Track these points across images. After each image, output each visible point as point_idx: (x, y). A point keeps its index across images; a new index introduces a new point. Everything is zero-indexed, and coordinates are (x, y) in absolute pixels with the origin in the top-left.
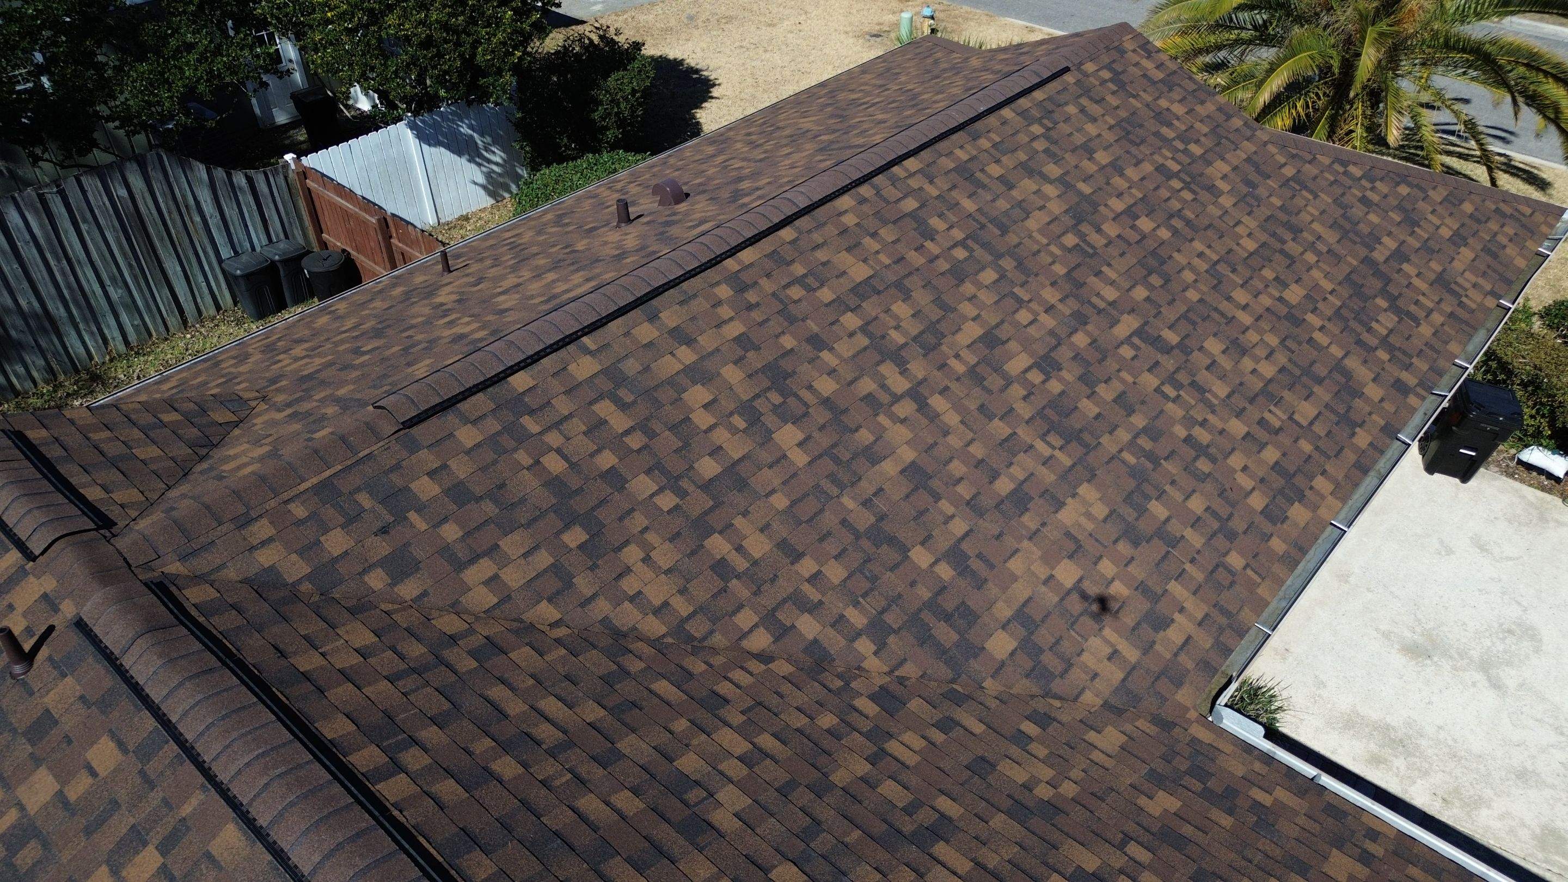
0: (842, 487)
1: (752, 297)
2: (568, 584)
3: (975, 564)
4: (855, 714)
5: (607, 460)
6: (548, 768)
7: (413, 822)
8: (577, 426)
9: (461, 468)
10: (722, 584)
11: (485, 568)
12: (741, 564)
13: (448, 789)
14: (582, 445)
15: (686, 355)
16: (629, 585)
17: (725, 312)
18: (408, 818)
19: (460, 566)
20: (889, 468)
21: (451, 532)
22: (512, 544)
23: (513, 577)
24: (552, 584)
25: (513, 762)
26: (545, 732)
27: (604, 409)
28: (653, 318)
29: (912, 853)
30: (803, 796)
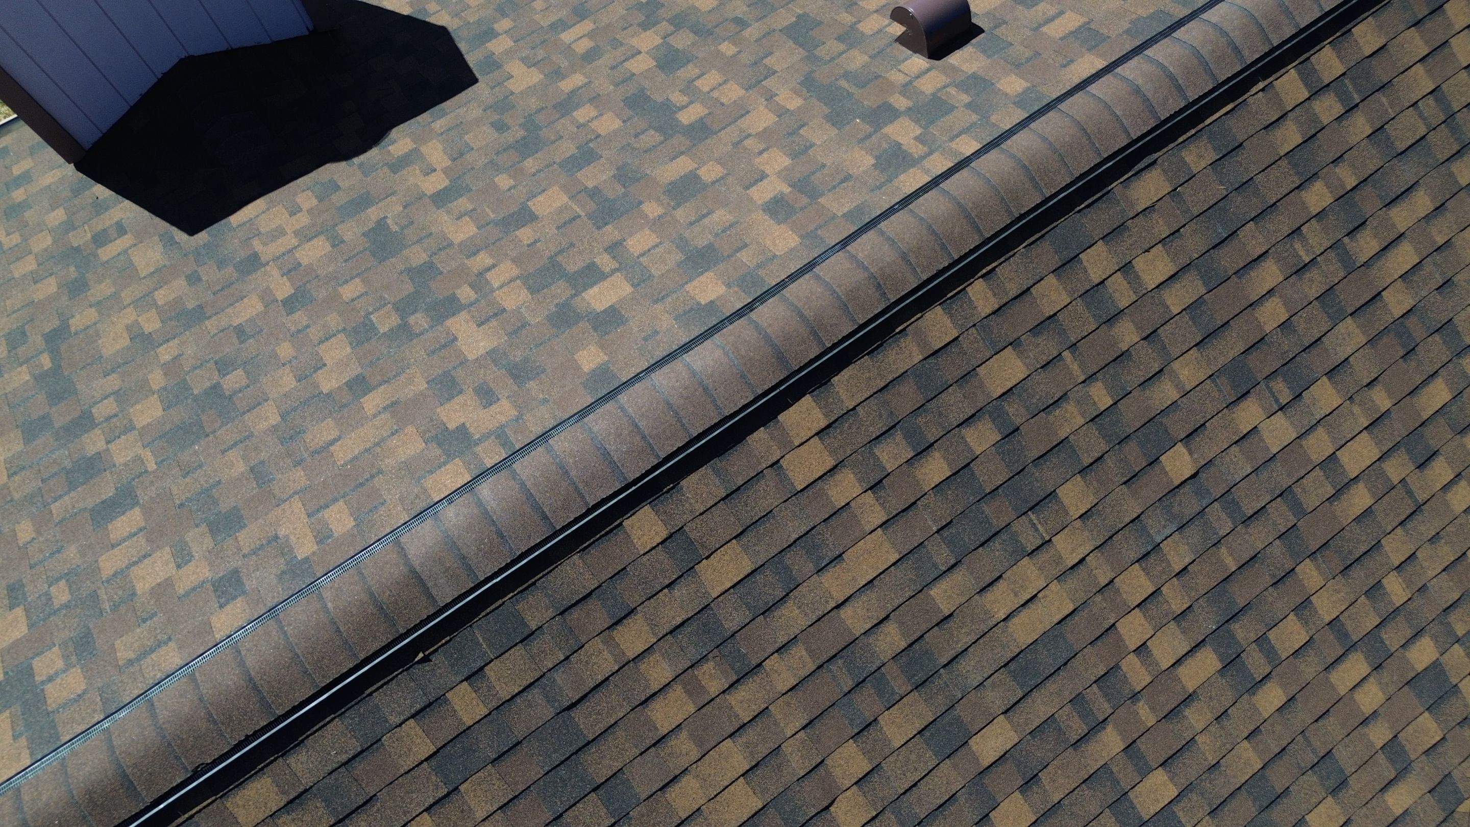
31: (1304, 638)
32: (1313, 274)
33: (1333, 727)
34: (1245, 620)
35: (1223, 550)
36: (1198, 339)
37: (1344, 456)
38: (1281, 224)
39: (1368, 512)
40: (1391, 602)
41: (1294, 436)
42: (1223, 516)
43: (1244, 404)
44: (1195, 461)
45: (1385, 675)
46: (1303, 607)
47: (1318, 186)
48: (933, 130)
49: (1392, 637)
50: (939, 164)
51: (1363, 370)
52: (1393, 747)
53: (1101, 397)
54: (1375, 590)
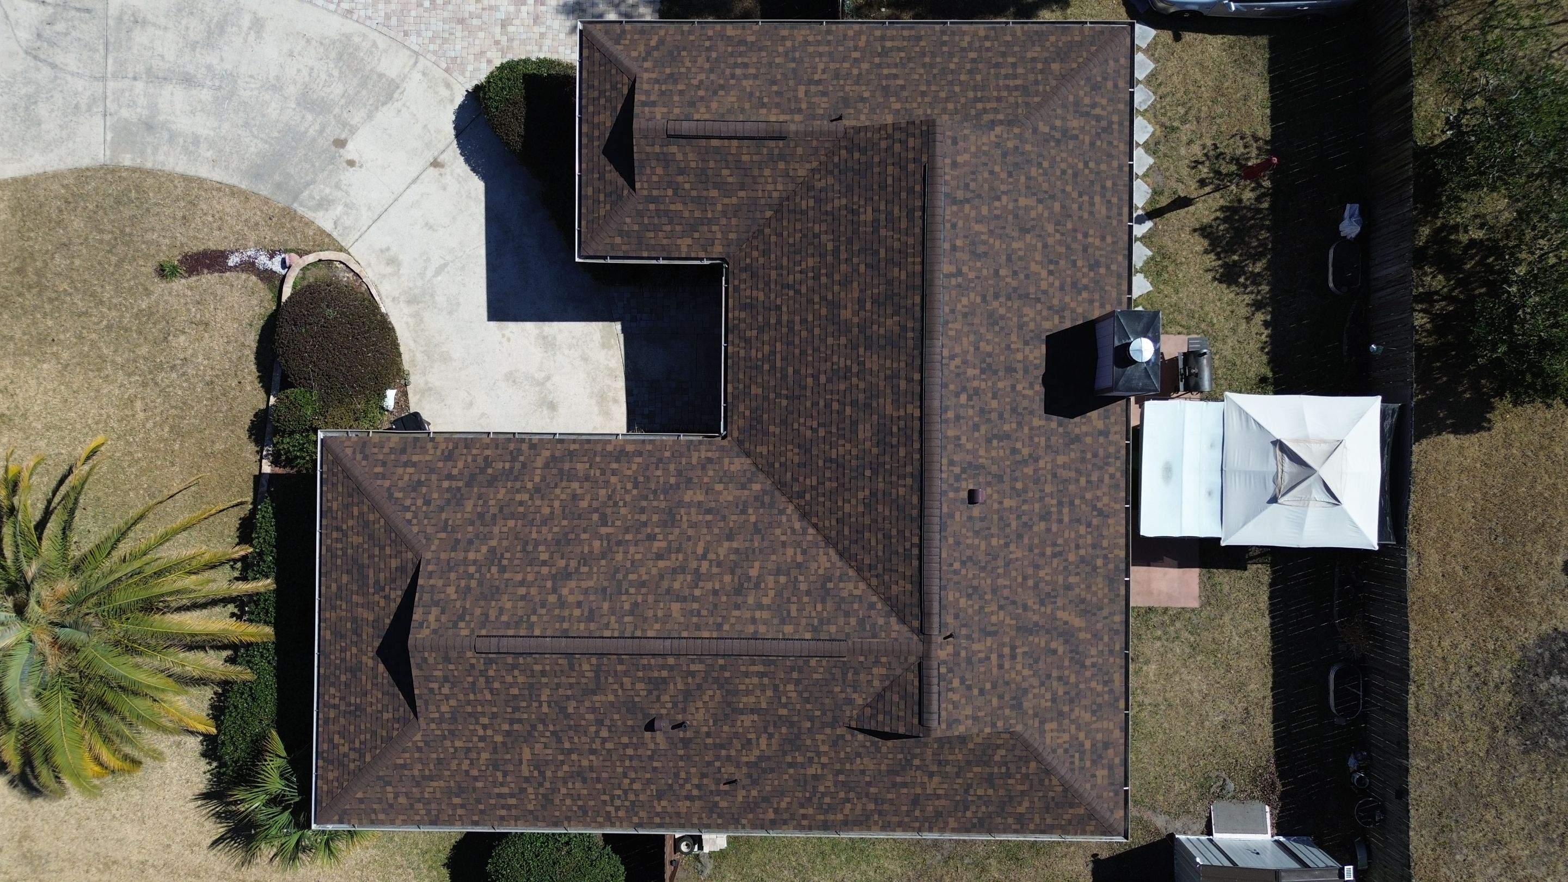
2: (841, 576)
5: (806, 599)
9: (841, 621)
10: (807, 549)
14: (808, 608)
19: (860, 596)
20: (735, 545)
21: (856, 606)
22: (845, 594)
23: (851, 585)
27: (794, 613)
31: (826, 476)
32: (882, 522)
36: (885, 491)
37: (849, 505)
38: (894, 521)
41: (858, 497)
42: (854, 475)
43: (869, 492)
44: (866, 476)
46: (830, 480)
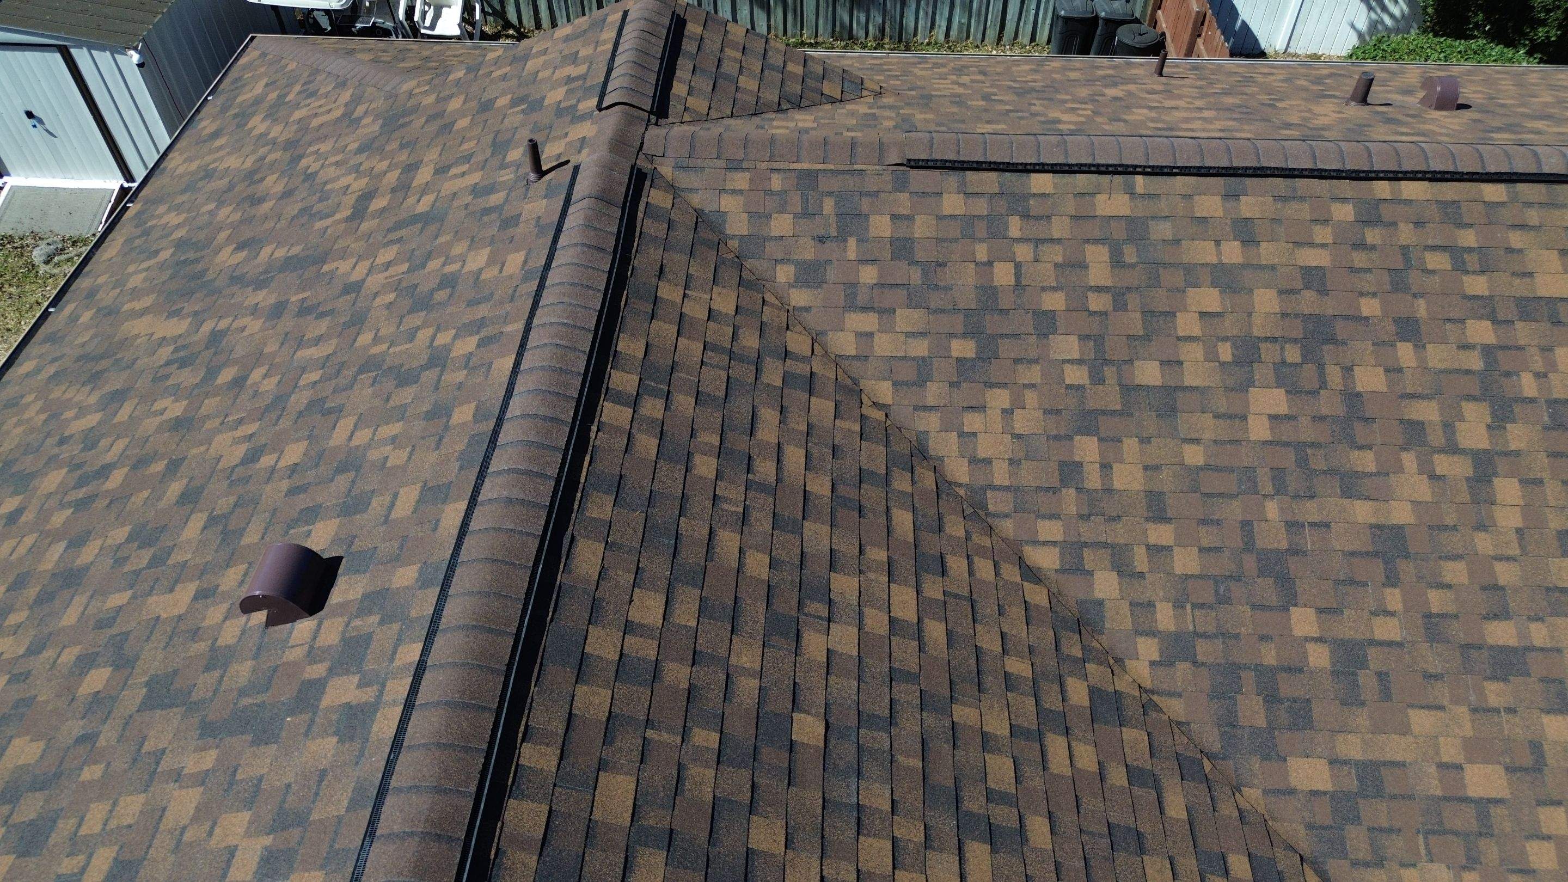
0: (1280, 489)
1: (1372, 236)
2: (922, 381)
3: (1367, 680)
4: (1056, 687)
5: (1055, 302)
6: (732, 492)
7: (597, 443)
8: (1056, 254)
9: (922, 228)
10: (1057, 485)
11: (868, 321)
12: (1093, 480)
13: (647, 444)
14: (1045, 273)
15: (1232, 252)
16: (972, 422)
17: (1323, 234)
18: (597, 438)
19: (852, 305)
20: (1363, 512)
21: (869, 275)
22: (907, 318)
23: (884, 345)
24: (907, 372)
25: (715, 466)
26: (765, 469)
27: (1097, 256)
28: (1231, 196)
29: (946, 825)
30: (908, 694)
31: (1009, 763)
32: (754, 515)
33: (1091, 803)
34: (965, 793)
35: (900, 758)
36: (729, 627)
37: (897, 613)
38: (700, 502)
39: (949, 634)
40: (1026, 679)
41: (856, 630)
42: (875, 734)
43: (804, 642)
44: (817, 715)
45: (1076, 731)
46: (986, 742)
47: (698, 459)
48: (369, 666)
49: (1052, 701)
50: (399, 688)
51: (848, 547)
52: (1134, 774)
53: (706, 738)
54: (1009, 682)
